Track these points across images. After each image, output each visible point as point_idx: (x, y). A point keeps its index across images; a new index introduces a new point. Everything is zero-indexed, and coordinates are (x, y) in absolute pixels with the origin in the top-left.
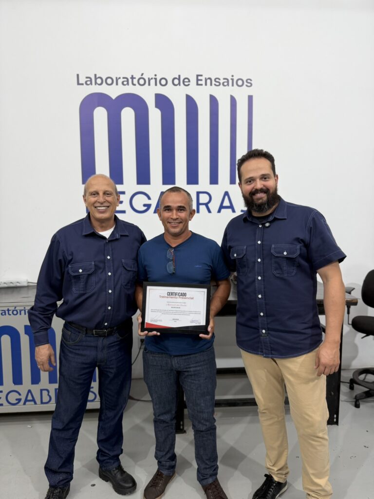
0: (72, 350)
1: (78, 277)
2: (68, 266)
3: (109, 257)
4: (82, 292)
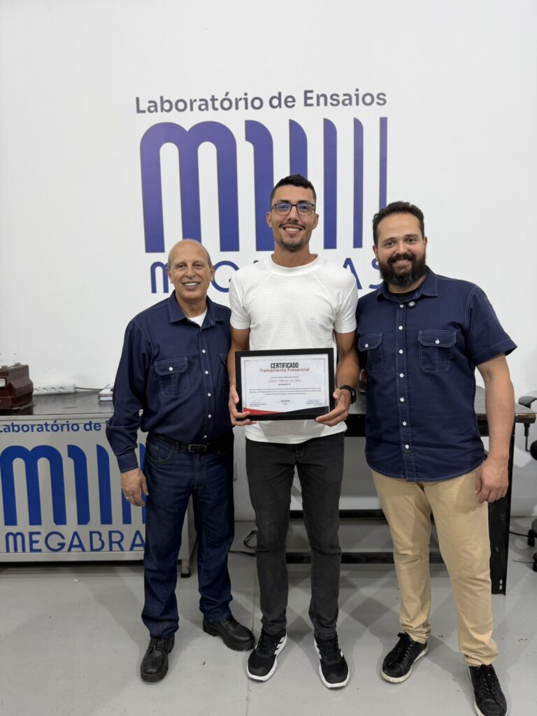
0: (162, 471)
1: (167, 378)
2: (153, 363)
3: (204, 351)
4: (173, 396)
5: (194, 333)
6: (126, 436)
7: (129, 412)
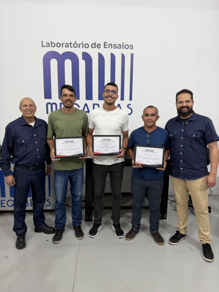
0: (21, 177)
1: (22, 144)
2: (16, 140)
3: (35, 135)
4: (25, 151)
5: (31, 129)
6: (7, 164)
7: (7, 157)
